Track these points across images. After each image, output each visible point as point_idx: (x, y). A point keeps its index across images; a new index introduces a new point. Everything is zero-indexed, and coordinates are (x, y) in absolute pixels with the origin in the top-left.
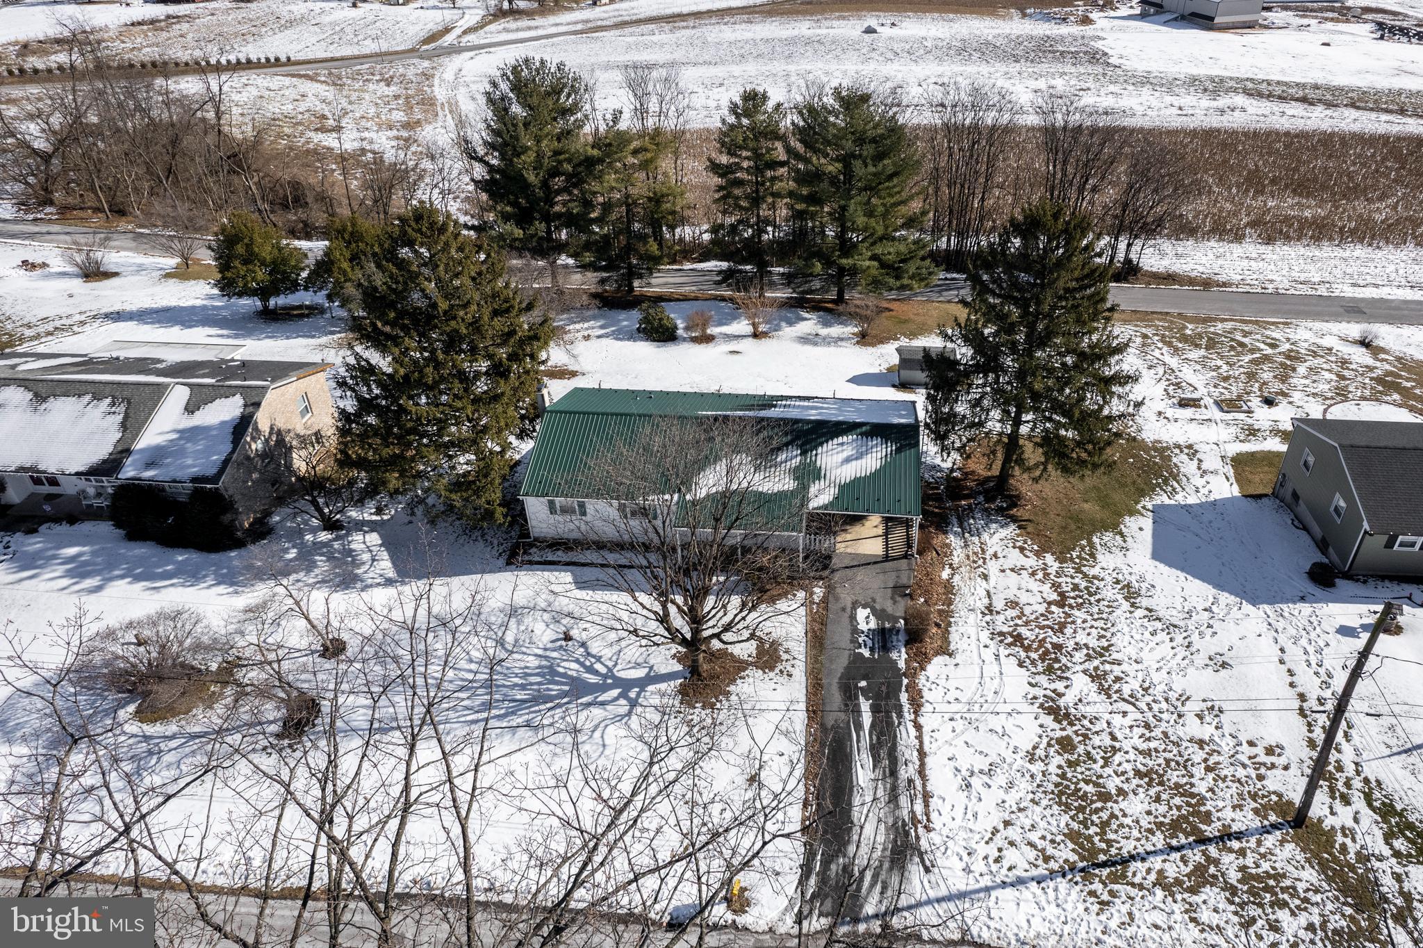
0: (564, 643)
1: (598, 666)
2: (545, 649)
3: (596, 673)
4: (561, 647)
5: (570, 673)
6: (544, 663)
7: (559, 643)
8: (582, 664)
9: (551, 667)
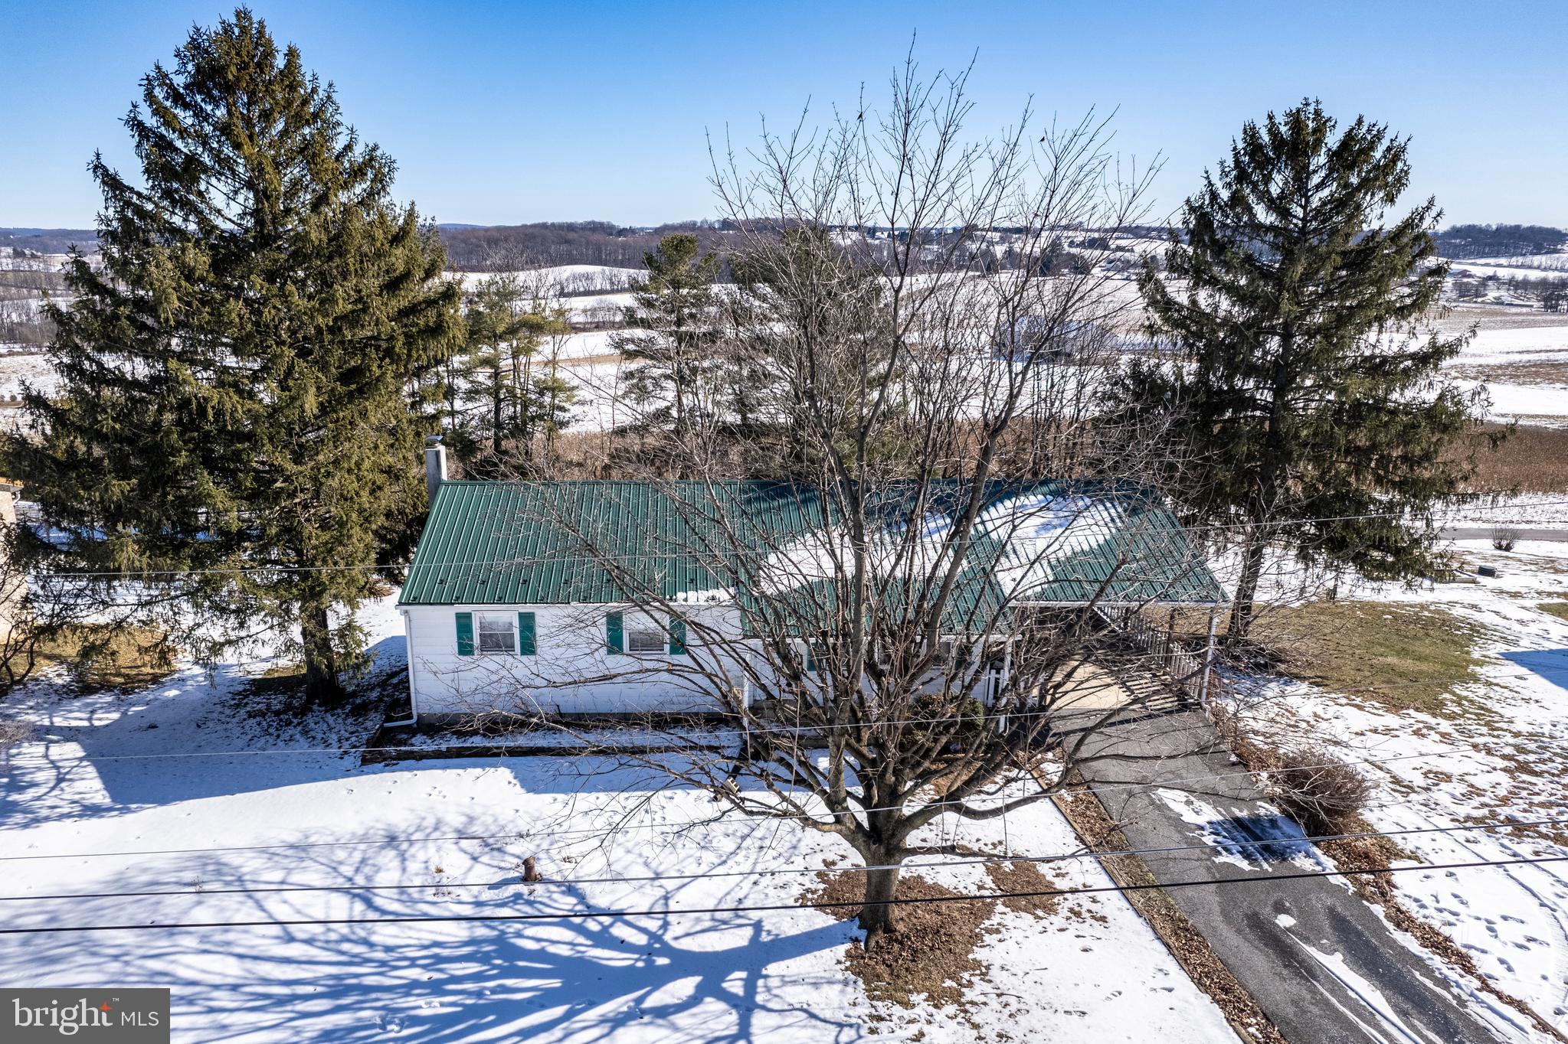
0: (523, 888)
1: (620, 931)
2: (479, 904)
3: (622, 945)
4: (518, 896)
5: (552, 949)
6: (481, 931)
7: (512, 889)
8: (581, 930)
9: (501, 940)
